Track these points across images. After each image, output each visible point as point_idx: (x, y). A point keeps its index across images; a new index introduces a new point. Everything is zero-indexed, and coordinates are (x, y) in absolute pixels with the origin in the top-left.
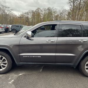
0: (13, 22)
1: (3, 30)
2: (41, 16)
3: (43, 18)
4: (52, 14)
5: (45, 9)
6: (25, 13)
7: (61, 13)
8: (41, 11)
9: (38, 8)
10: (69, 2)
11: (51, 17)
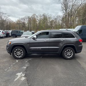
0: (10, 27)
1: (5, 35)
2: (37, 22)
3: (39, 24)
4: (47, 20)
5: (41, 15)
6: (22, 19)
7: (55, 19)
8: (37, 16)
9: (34, 14)
10: (62, 9)
11: (46, 22)
